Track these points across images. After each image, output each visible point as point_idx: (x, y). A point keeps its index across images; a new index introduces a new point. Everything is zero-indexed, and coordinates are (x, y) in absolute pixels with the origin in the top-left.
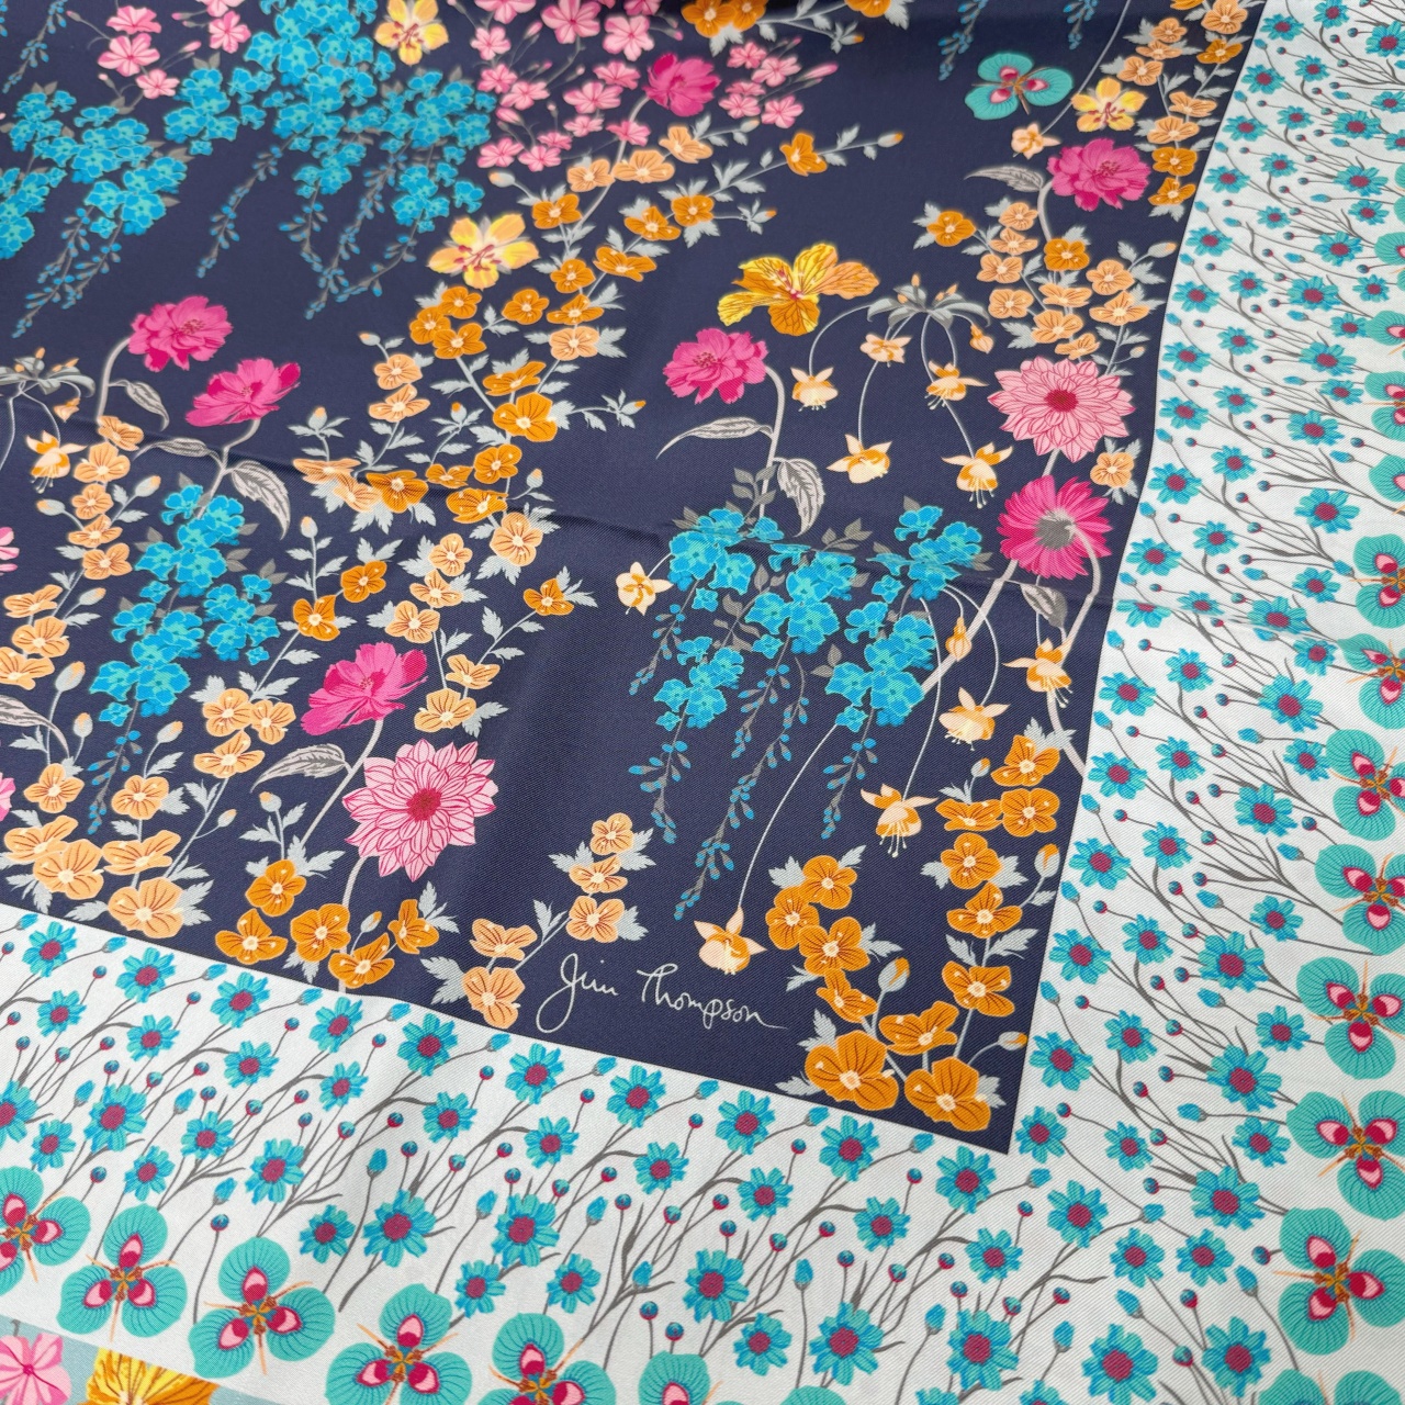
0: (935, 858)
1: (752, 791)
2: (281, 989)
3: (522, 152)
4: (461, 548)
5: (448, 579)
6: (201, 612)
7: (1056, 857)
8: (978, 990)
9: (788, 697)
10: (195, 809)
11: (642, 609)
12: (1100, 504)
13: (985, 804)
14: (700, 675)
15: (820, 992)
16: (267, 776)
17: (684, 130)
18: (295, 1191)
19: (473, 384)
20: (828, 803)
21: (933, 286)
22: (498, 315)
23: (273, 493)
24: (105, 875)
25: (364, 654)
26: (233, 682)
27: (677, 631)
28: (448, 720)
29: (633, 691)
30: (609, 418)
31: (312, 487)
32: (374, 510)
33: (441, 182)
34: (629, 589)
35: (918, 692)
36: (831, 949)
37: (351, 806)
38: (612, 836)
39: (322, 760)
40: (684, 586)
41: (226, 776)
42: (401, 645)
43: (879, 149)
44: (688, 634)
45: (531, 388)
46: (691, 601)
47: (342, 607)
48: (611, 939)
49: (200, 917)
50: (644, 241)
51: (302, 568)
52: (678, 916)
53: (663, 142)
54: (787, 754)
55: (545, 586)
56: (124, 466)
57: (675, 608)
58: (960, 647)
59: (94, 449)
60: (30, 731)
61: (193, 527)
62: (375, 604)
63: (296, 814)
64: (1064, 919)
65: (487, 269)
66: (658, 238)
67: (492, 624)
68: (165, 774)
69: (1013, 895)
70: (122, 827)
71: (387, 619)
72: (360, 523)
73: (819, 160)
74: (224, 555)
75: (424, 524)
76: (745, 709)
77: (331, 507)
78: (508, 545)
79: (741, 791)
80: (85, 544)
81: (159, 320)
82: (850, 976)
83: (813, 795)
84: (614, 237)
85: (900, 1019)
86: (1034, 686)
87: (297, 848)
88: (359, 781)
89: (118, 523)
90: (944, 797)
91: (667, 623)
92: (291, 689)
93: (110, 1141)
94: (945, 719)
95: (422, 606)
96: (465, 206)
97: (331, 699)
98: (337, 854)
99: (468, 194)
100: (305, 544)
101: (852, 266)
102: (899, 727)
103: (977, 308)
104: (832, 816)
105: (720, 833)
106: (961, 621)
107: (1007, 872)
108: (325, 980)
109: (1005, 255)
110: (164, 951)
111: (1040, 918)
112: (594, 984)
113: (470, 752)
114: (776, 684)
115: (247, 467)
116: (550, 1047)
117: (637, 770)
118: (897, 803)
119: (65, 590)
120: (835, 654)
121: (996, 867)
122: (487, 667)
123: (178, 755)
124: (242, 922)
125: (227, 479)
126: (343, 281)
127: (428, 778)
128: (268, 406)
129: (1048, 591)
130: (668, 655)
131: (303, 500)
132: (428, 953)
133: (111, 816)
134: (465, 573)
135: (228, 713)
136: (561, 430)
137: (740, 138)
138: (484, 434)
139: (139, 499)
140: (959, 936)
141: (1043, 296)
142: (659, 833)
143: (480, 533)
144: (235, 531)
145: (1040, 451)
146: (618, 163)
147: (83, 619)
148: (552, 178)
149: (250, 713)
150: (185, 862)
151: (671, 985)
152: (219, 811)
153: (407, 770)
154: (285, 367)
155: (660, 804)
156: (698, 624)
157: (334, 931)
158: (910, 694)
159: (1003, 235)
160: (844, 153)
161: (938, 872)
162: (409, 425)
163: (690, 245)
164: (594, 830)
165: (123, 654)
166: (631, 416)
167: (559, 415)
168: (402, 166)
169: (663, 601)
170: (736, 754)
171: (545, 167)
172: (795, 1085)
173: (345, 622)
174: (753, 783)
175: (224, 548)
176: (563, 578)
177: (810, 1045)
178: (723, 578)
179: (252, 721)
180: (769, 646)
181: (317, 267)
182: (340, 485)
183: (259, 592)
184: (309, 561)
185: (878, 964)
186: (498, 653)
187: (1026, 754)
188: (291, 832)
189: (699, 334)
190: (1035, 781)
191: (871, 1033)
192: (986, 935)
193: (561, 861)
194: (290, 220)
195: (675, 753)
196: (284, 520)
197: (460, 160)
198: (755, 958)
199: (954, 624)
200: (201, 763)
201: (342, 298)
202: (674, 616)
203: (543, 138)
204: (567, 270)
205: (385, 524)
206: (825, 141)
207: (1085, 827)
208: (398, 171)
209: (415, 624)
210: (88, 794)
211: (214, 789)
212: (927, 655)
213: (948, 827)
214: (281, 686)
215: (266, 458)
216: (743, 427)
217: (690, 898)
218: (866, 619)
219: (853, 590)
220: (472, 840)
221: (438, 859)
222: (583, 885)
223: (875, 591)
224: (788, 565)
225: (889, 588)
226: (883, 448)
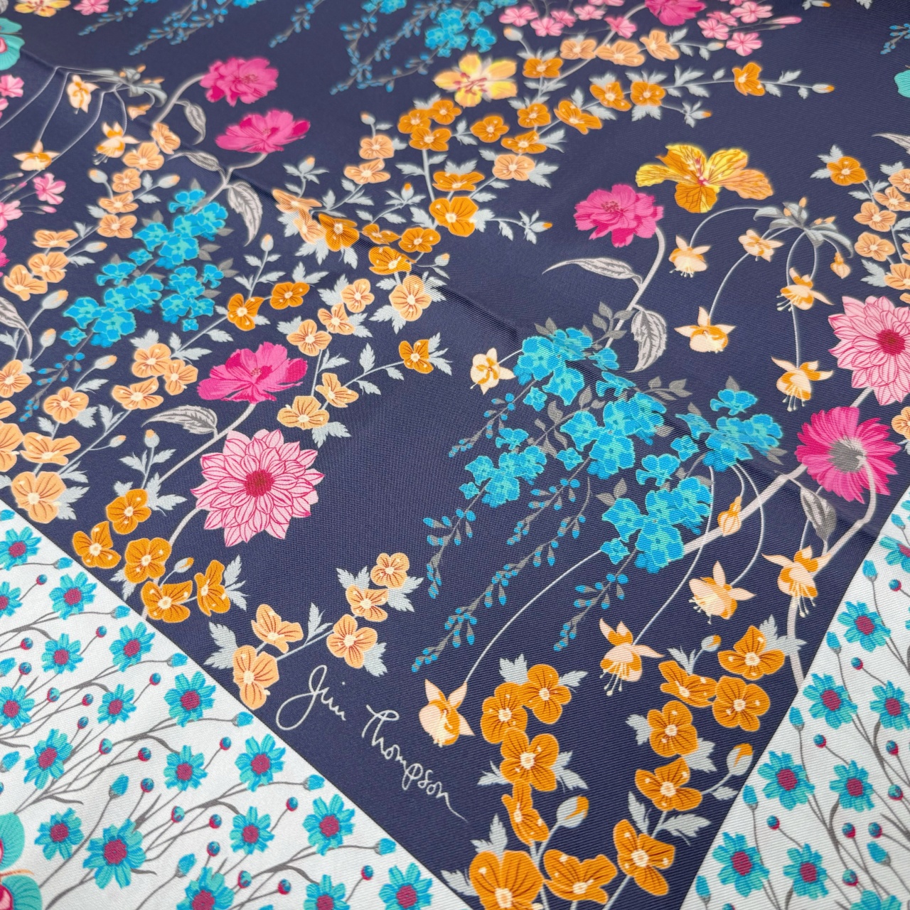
0: (643, 712)
1: (512, 580)
2: (104, 598)
3: (536, 19)
5: (349, 314)
6: (165, 281)
7: (749, 758)
8: (640, 858)
9: (570, 509)
10: (99, 426)
11: (484, 389)
12: (893, 449)
13: (703, 680)
14: (507, 461)
15: (505, 799)
16: (157, 418)
17: (663, 34)
19: (426, 173)
20: (570, 618)
21: (816, 211)
22: (468, 128)
23: (250, 208)
24: (19, 457)
25: (264, 350)
26: (164, 339)
27: (504, 417)
28: (303, 422)
29: (452, 454)
30: (519, 231)
31: (280, 213)
32: (317, 244)
34: (481, 368)
35: (680, 550)
36: (527, 759)
37: (205, 464)
38: (390, 571)
39: (200, 420)
40: (523, 381)
41: (130, 408)
42: (293, 352)
43: (811, 91)
44: (512, 423)
45: (467, 193)
46: (524, 396)
47: (265, 309)
48: (358, 666)
49: (68, 514)
50: (600, 105)
51: (250, 271)
52: (415, 668)
53: (643, 39)
54: (551, 559)
55: (418, 344)
56: (158, 163)
57: (510, 397)
58: (730, 524)
60: (11, 331)
61: (187, 219)
62: (288, 315)
63: (166, 455)
64: (737, 822)
65: (474, 94)
66: (612, 106)
67: (367, 359)
68: (88, 393)
69: (699, 779)
70: (44, 424)
71: (291, 329)
72: (304, 251)
73: (760, 87)
74: (200, 245)
75: (348, 265)
76: (533, 505)
77: (288, 232)
78: (403, 301)
79: (502, 577)
80: (109, 209)
82: (535, 793)
83: (559, 605)
84: (578, 96)
85: (564, 859)
86: (783, 586)
87: (155, 483)
88: (219, 446)
89: (137, 201)
90: (669, 657)
91: (499, 408)
92: (203, 357)
94: (695, 585)
95: (321, 327)
96: (478, 46)
97: (226, 375)
98: (181, 500)
99: (484, 38)
100: (260, 254)
101: (756, 174)
102: (653, 575)
103: (846, 242)
104: (568, 631)
105: (473, 606)
106: (739, 500)
107: (699, 756)
109: (883, 208)
111: (716, 812)
113: (309, 458)
114: (565, 495)
115: (242, 188)
117: (431, 522)
118: (627, 645)
119: (79, 237)
120: (621, 487)
121: (693, 746)
122: (350, 392)
123: (104, 381)
124: (96, 529)
125: (225, 192)
126: (369, 75)
127: (270, 462)
128: (277, 146)
129: (824, 503)
130: (489, 434)
131: (271, 222)
133: (40, 413)
134: (363, 313)
135: (151, 361)
136: (477, 231)
137: (704, 53)
138: (419, 215)
139: (159, 188)
140: (640, 798)
141: (903, 251)
142: (426, 584)
143: (385, 285)
144: (215, 230)
145: (855, 385)
146: (603, 46)
147: (82, 261)
148: (551, 43)
149: (166, 366)
150: (76, 466)
151: (388, 732)
152: (113, 434)
153: (257, 450)
154: (300, 122)
155: (436, 559)
156: (522, 417)
157: (155, 562)
158: (673, 549)
159: (887, 191)
160: (781, 87)
161: (642, 727)
162: (369, 189)
163: (634, 119)
164: (379, 560)
165: (97, 294)
166: (537, 234)
167: (480, 220)
168: (445, 6)
169: (504, 387)
170: (511, 541)
171: (548, 35)
173: (261, 321)
174: (515, 572)
175: (202, 240)
176: (434, 342)
178: (557, 386)
179: (165, 373)
180: (571, 459)
181: (355, 61)
182: (299, 217)
183: (213, 279)
184: (257, 268)
186: (362, 384)
187: (755, 647)
188: (158, 469)
189: (615, 187)
190: (755, 676)
191: (535, 860)
193: (344, 577)
194: (350, 24)
195: (464, 519)
196: (252, 232)
197: (488, 13)
198: (462, 738)
199: (732, 501)
200: (117, 393)
201: (362, 86)
202: (506, 405)
203: (555, 13)
204: (532, 111)
205: (321, 257)
206: (770, 74)
207: (784, 740)
208: (441, 10)
209: (310, 339)
210: (30, 391)
211: (118, 415)
212: (699, 520)
213: (664, 688)
214: (196, 353)
215: (256, 183)
216: (620, 270)
217: (430, 655)
218: (659, 467)
219: (656, 438)
220: (283, 535)
221: (253, 539)
222: (353, 605)
223: (673, 445)
224: (610, 394)
225: (686, 447)
226: (727, 329)
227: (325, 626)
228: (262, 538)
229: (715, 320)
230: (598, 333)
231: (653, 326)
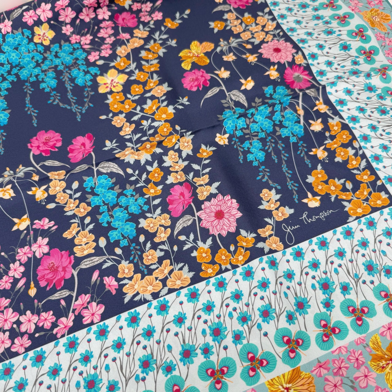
0: (335, 157)
1: (287, 167)
2: (227, 276)
3: (100, 54)
4: (174, 154)
5: (177, 162)
6: (121, 207)
7: (357, 142)
8: (365, 177)
9: (276, 143)
10: (166, 251)
11: (227, 143)
12: (302, 68)
13: (335, 140)
14: (253, 150)
15: (339, 198)
16: (175, 233)
17: (137, 30)
18: (276, 314)
20: (304, 160)
21: (227, 39)
22: (132, 95)
23: (114, 168)
24: (160, 280)
25: (172, 191)
26: (146, 218)
27: (239, 143)
28: (206, 194)
29: (242, 162)
30: (182, 104)
31: (124, 160)
32: (144, 157)
33: (84, 71)
34: (220, 141)
35: (301, 126)
36: (333, 188)
37: (204, 226)
38: (266, 195)
39: (186, 221)
40: (232, 133)
41: (165, 239)
42: (180, 184)
43: (187, 15)
44: (242, 143)
45: (159, 107)
46: (236, 136)
47: (156, 184)
48: (288, 216)
49: (192, 274)
50: (151, 60)
51: (137, 181)
52: (297, 202)
53: (134, 35)
54: (287, 155)
55: (201, 151)
56: (64, 184)
57: (234, 139)
58: (301, 112)
59: (51, 184)
60: (105, 262)
61: (98, 188)
62: (165, 178)
63: (192, 237)
64: (368, 154)
65: (117, 86)
66: (154, 58)
67: (196, 167)
68: (151, 248)
69: (356, 155)
70: (153, 267)
71: (171, 180)
72: (143, 162)
73: (175, 23)
74: (113, 190)
75: (160, 153)
76: (269, 151)
77: (132, 162)
78: (184, 147)
79: (285, 168)
80: (71, 209)
81: (35, 143)
82: (341, 191)
83: (300, 161)
84: (143, 63)
85: (358, 192)
86: (322, 112)
87: (200, 243)
88: (200, 220)
89: (75, 199)
90: (326, 144)
91: (235, 143)
92: (161, 210)
93: (221, 338)
94: (311, 128)
95: (177, 172)
96: (96, 74)
97: (175, 206)
98: (211, 238)
99: (94, 70)
100: (132, 175)
101: (204, 44)
102: (304, 135)
103: (240, 40)
104: (308, 162)
105: (289, 180)
106: (297, 106)
107: (351, 152)
108: (234, 267)
109: (236, 26)
110: (192, 287)
111: (364, 156)
112: (293, 227)
113: (220, 197)
114: (272, 142)
115: (102, 165)
116: (296, 246)
117: (258, 178)
118: (318, 151)
119: (78, 223)
120: (277, 128)
121: (348, 151)
122: (204, 177)
123: (149, 242)
124: (203, 268)
125: (98, 171)
126: (80, 107)
127: (214, 209)
128: (91, 147)
129: (312, 90)
130: (242, 150)
131: (123, 165)
132: (255, 244)
133: (147, 267)
134: (179, 159)
135: (152, 225)
136: (174, 113)
137: (152, 26)
138: (156, 124)
139: (75, 190)
140: (353, 169)
141: (252, 31)
142: (276, 188)
143: (176, 147)
144: (110, 183)
145: (283, 63)
146: (128, 45)
147: (91, 227)
148: (113, 56)
149: (157, 222)
150: (176, 264)
151: (309, 216)
152: (172, 248)
153: (208, 211)
154: (86, 135)
155: (270, 182)
156: (242, 139)
157: (226, 255)
159: (231, 22)
160: (180, 19)
161: (338, 159)
162: (134, 132)
163: (162, 56)
164: (262, 196)
165: (110, 228)
166: (187, 101)
167: (171, 110)
168: (69, 72)
169: (230, 139)
170: (276, 161)
171: (109, 54)
172: (350, 219)
173: (160, 187)
174: (285, 165)
175: (112, 188)
176: (203, 147)
177: (346, 209)
178: (239, 126)
179: (159, 223)
180: (262, 135)
181: (69, 108)
182: (131, 155)
183: (131, 193)
184: (137, 179)
185: (344, 185)
186: (204, 172)
187: (333, 126)
188: (195, 240)
189: (184, 75)
190: (340, 130)
191: (355, 199)
192: (357, 166)
193: (261, 207)
194: (50, 100)
195: (263, 169)
196: (121, 173)
197: (84, 63)
198: (320, 200)
199: (296, 108)
200: (157, 240)
201: (84, 112)
202: (235, 141)
203: (102, 48)
204: (138, 75)
205: (150, 159)
206: (173, 18)
207: (357, 133)
208: (70, 74)
209: (179, 177)
210: (136, 267)
211: (166, 244)
212: (296, 118)
213: (332, 149)
214: (158, 211)
216: (216, 90)
217: (296, 197)
218: (277, 117)
219: (270, 112)
220: (241, 214)
221: (237, 223)
222: (271, 209)
223: (275, 110)
224: (253, 115)
225: (278, 107)
226: (250, 78)
227: (272, 219)
228: (238, 220)
229: (246, 79)
230: (229, 108)
231: (236, 94)
